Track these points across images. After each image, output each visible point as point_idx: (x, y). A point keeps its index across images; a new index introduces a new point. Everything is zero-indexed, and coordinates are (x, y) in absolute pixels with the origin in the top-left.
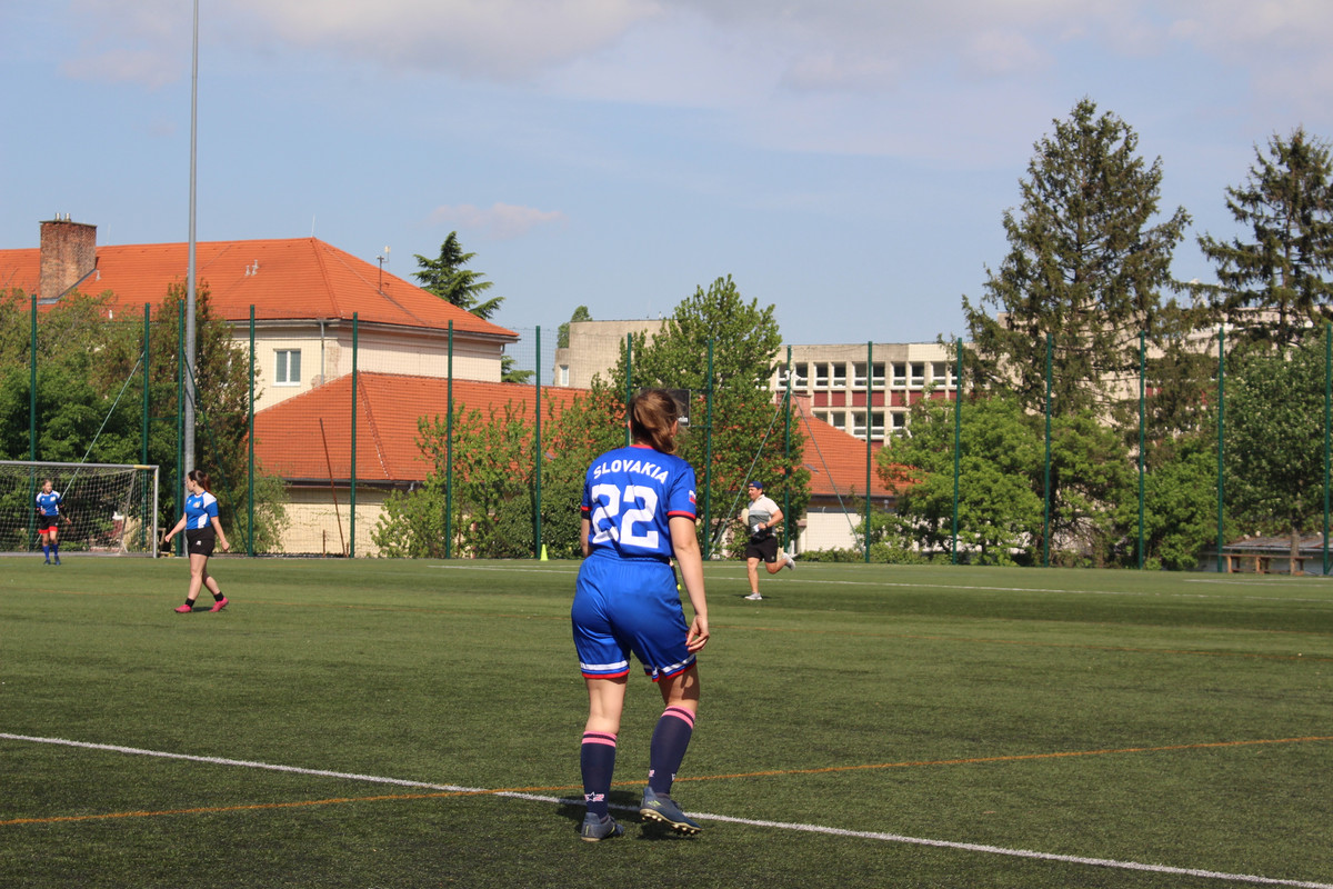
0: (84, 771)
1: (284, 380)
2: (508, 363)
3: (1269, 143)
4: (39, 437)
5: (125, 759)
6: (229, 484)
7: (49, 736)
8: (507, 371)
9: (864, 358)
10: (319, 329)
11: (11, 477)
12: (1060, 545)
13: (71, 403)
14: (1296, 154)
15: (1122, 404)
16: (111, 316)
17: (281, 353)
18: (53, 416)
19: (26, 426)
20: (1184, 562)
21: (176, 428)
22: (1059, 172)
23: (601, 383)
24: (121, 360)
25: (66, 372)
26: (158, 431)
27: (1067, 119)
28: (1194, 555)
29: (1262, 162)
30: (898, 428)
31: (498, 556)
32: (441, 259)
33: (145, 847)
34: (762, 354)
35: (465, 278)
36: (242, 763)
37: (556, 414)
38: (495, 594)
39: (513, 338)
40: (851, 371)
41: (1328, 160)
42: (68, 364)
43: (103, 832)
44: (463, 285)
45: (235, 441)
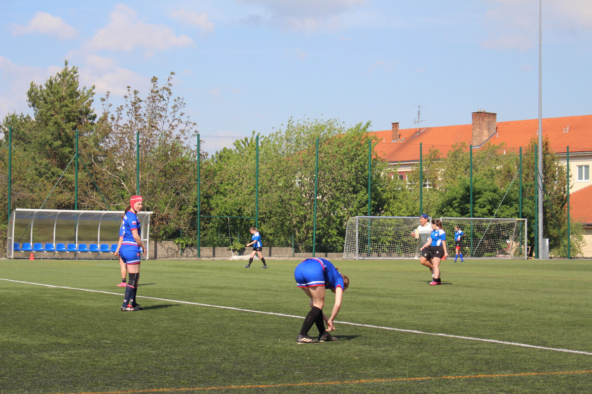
0: (506, 354)
1: (582, 179)
4: (474, 207)
5: (524, 350)
6: (559, 226)
7: (489, 339)
11: (463, 225)
13: (487, 192)
16: (505, 153)
17: (580, 167)
18: (480, 197)
19: (468, 202)
21: (534, 202)
24: (509, 172)
25: (485, 178)
26: (526, 203)
33: (537, 389)
36: (576, 352)
42: (485, 175)
43: (518, 381)
45: (561, 207)
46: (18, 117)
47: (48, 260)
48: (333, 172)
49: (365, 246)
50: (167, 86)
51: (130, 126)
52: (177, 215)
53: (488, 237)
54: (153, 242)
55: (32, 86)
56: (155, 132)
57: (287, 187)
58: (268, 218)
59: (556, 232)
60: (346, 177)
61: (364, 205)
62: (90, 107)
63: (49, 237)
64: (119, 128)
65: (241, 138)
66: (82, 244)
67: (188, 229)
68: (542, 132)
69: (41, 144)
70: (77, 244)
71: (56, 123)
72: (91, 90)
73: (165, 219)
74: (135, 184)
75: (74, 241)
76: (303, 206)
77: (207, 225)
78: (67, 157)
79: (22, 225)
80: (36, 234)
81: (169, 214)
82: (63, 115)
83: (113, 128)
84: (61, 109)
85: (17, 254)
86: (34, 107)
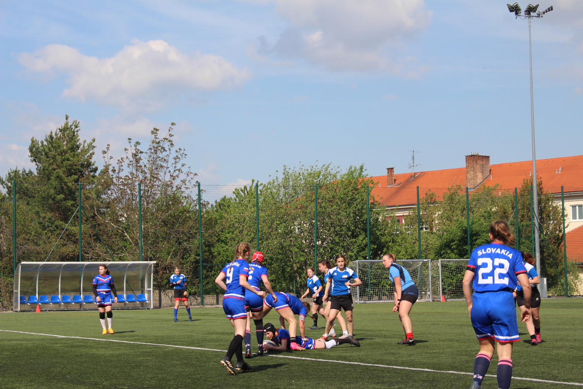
1: (576, 219)
6: (556, 265)
11: (461, 266)
13: (485, 233)
16: (500, 195)
17: (574, 207)
18: (477, 239)
19: (466, 244)
21: (531, 242)
24: (505, 213)
25: (482, 219)
26: (523, 243)
42: (483, 216)
45: (557, 246)
46: (21, 172)
47: (54, 312)
48: (332, 217)
49: (365, 290)
50: (168, 137)
51: (131, 177)
52: (180, 263)
54: (157, 291)
55: (32, 141)
56: (157, 183)
57: (287, 234)
58: (269, 264)
59: (553, 271)
60: (345, 221)
61: (364, 249)
62: (91, 160)
63: (54, 290)
64: (121, 180)
65: (241, 187)
66: (87, 295)
67: (191, 277)
68: (536, 173)
69: (45, 198)
70: (82, 295)
71: (58, 177)
72: (91, 144)
73: (168, 268)
74: (138, 235)
75: (79, 293)
76: (303, 251)
77: (209, 273)
78: (70, 210)
79: (28, 278)
80: (42, 287)
81: (172, 263)
82: (64, 169)
83: (114, 180)
84: (62, 163)
85: (23, 306)
86: (36, 162)
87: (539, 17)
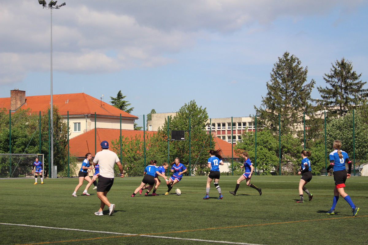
1: (76, 131)
2: (136, 125)
3: (335, 63)
4: (13, 147)
6: (63, 158)
8: (135, 127)
9: (230, 121)
10: (85, 117)
11: (5, 158)
12: (284, 170)
13: (21, 138)
14: (343, 65)
15: (299, 132)
16: (31, 115)
17: (75, 123)
18: (16, 141)
19: (9, 144)
20: (317, 173)
21: (48, 144)
22: (280, 71)
23: (160, 129)
24: (33, 126)
25: (19, 129)
26: (44, 145)
27: (282, 57)
28: (320, 171)
29: (334, 67)
30: (239, 140)
31: (135, 176)
32: (117, 98)
34: (203, 121)
35: (124, 103)
37: (149, 138)
38: (135, 185)
39: (137, 118)
40: (227, 125)
41: (351, 67)
44: (123, 104)
45: (64, 147)
53: (20, 165)
59: (61, 162)
68: (53, 103)
87: (57, 8)
